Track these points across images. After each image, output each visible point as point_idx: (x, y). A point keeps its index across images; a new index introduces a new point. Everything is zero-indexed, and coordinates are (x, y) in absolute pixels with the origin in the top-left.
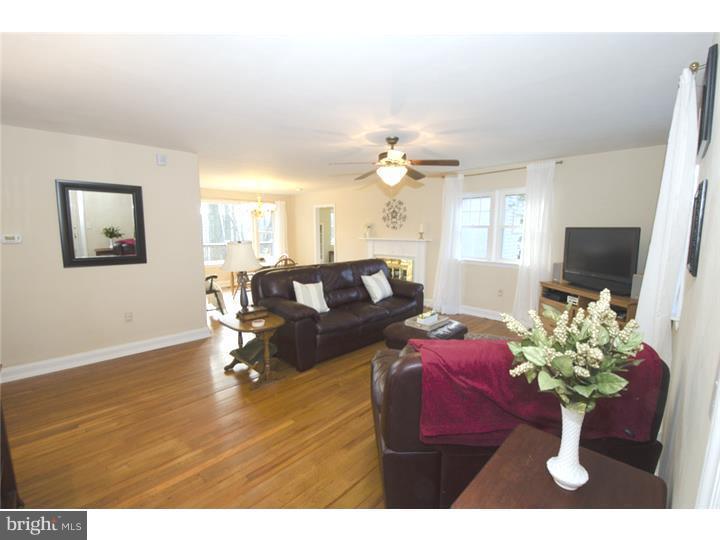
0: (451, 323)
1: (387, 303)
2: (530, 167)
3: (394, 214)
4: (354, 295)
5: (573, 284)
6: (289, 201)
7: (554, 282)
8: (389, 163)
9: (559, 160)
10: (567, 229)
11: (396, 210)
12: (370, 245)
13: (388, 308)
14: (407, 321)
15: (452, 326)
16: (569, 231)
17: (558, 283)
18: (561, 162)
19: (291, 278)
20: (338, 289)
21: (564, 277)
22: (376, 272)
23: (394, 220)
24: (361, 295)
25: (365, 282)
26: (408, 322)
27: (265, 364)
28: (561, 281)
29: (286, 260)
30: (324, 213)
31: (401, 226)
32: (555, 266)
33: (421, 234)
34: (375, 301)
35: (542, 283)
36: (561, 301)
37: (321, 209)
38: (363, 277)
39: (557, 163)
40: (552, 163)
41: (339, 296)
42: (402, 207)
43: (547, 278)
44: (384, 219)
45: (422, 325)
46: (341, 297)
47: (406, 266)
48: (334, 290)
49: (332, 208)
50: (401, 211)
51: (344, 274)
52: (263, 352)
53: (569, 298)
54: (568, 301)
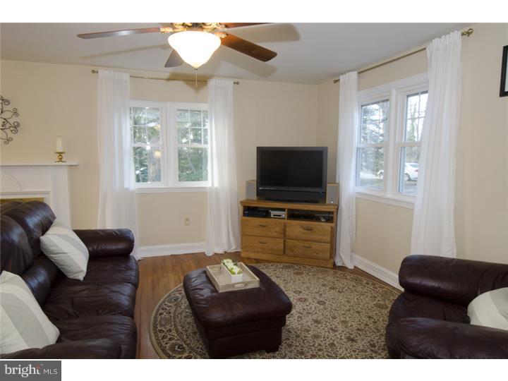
9: (236, 80)
10: (258, 149)
16: (261, 151)
17: (253, 200)
18: (238, 83)
21: (258, 194)
28: (255, 198)
34: (81, 277)
35: (241, 202)
38: (44, 238)
39: (235, 83)
40: (230, 82)
53: (273, 213)
54: (272, 216)
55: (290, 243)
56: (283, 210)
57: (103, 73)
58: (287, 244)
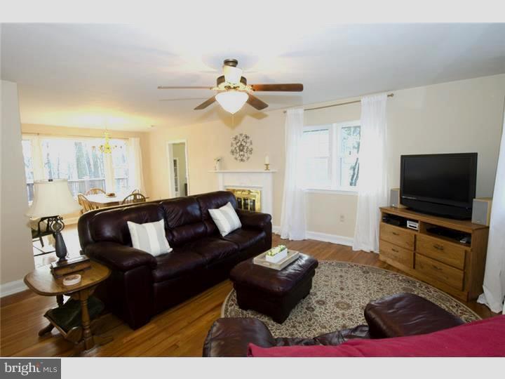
0: (300, 257)
1: (236, 236)
2: (364, 100)
3: (241, 148)
4: (201, 229)
5: (410, 209)
6: (144, 138)
7: (392, 207)
8: (229, 88)
9: (390, 93)
10: (403, 157)
11: (244, 144)
12: (220, 176)
13: (236, 243)
14: (255, 259)
15: (302, 262)
16: (405, 159)
17: (396, 208)
18: (392, 95)
19: (126, 217)
20: (184, 225)
21: (401, 203)
22: (225, 204)
23: (242, 153)
24: (209, 230)
25: (212, 216)
26: (257, 260)
27: (84, 330)
28: (399, 206)
29: (135, 195)
30: (178, 149)
31: (248, 158)
32: (393, 191)
33: (267, 165)
34: (224, 235)
35: (381, 208)
36: (400, 226)
37: (174, 144)
38: (210, 211)
39: (388, 96)
40: (384, 96)
41: (184, 233)
42: (248, 141)
43: (385, 204)
44: (232, 152)
45: (271, 264)
46: (186, 233)
47: (255, 196)
48: (178, 226)
49: (183, 144)
50: (248, 145)
51: (189, 209)
52: (80, 315)
53: (409, 223)
54: (408, 226)
55: (419, 257)
56: (417, 221)
57: (290, 112)
58: (416, 258)
